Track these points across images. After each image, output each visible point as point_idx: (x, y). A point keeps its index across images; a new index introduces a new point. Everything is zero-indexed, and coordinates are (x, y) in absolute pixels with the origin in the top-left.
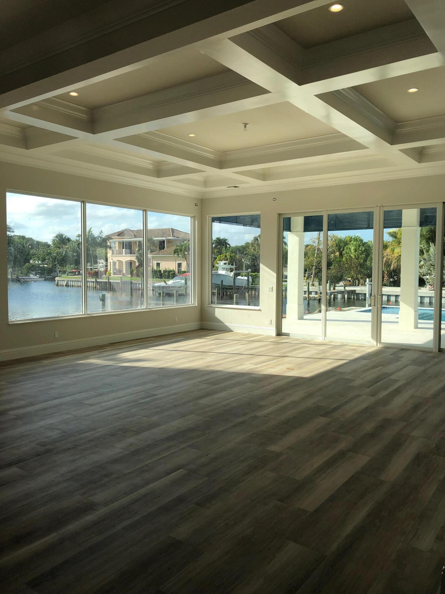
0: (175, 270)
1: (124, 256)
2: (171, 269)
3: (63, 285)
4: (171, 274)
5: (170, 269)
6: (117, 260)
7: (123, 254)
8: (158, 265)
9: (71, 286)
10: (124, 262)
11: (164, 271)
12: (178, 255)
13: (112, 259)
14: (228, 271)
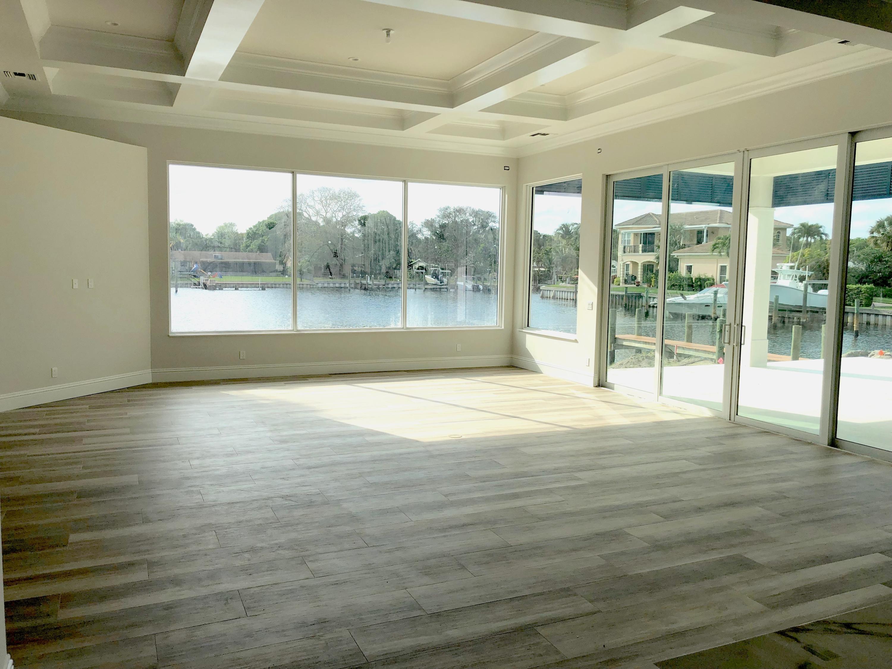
0: (715, 278)
1: (640, 255)
2: (709, 275)
3: (550, 297)
4: (707, 284)
5: (706, 275)
6: (630, 261)
7: (639, 253)
8: (689, 268)
9: (560, 298)
10: (640, 265)
11: (696, 279)
12: (720, 252)
13: (622, 260)
14: (796, 280)
